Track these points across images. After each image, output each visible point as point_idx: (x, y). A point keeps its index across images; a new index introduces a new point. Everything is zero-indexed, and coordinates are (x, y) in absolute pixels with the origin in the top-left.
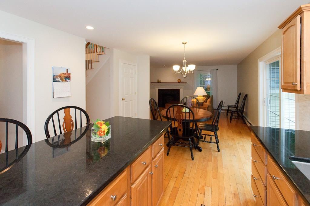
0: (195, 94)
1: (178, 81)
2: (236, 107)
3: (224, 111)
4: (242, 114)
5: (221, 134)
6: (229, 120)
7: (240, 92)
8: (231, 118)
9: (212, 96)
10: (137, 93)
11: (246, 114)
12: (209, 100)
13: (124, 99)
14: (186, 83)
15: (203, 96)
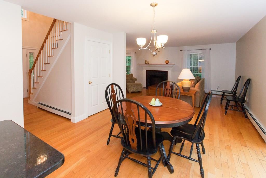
0: (180, 77)
1: (166, 62)
2: (234, 93)
3: (218, 96)
4: (243, 105)
5: (210, 134)
6: (224, 111)
7: (239, 75)
8: (226, 108)
9: (204, 79)
10: (111, 75)
11: (249, 105)
12: (198, 84)
13: (91, 83)
14: (175, 64)
15: (190, 80)
